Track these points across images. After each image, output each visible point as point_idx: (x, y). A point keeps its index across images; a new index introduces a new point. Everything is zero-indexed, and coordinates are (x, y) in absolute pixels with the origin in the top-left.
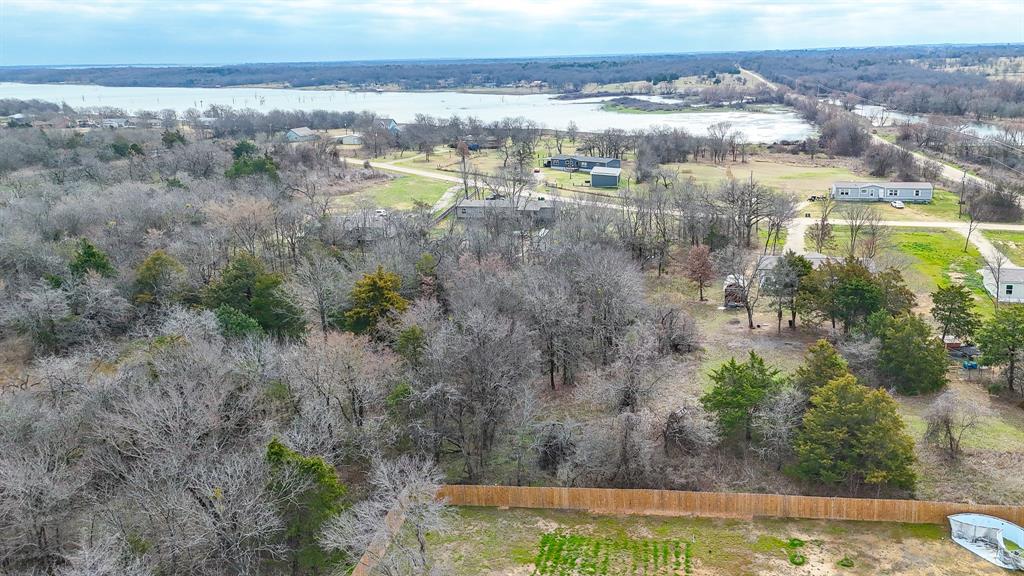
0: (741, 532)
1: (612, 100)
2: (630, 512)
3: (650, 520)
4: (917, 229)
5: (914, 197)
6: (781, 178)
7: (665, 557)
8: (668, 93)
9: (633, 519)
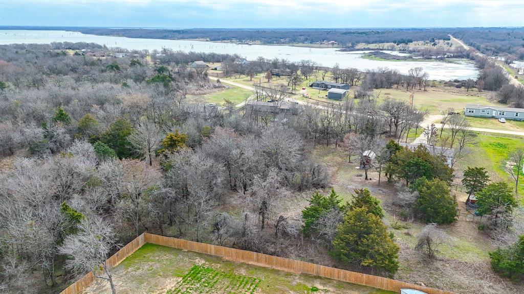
0: (290, 279)
1: (370, 53)
2: (243, 261)
3: (249, 267)
4: (505, 135)
5: (515, 116)
6: (441, 101)
7: (245, 285)
8: (403, 50)
9: (241, 265)
